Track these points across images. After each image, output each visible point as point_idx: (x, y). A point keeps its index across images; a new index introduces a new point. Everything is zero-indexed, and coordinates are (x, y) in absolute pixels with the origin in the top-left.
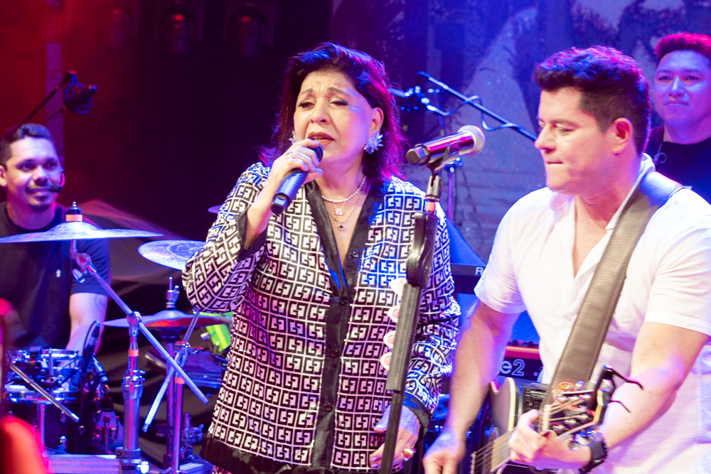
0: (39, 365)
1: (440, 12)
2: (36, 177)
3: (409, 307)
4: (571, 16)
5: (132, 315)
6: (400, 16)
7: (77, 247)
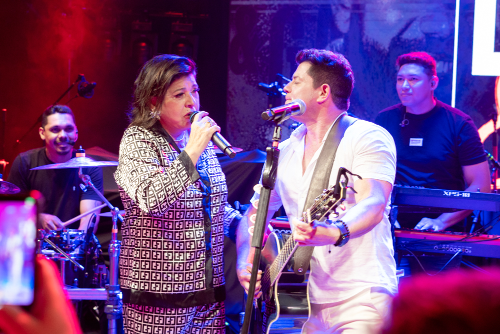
2: (60, 136)
3: (264, 200)
4: (362, 43)
6: (267, 43)
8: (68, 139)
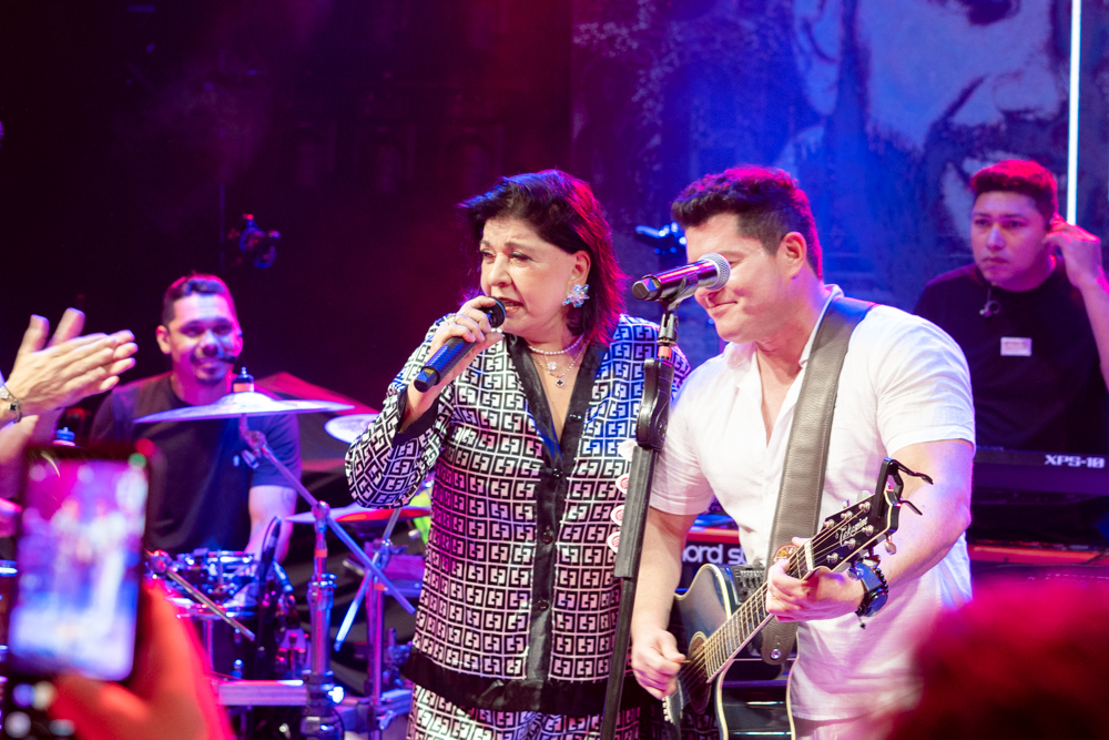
0: (206, 572)
1: (704, 135)
2: (203, 344)
3: (640, 475)
4: (864, 136)
5: (319, 506)
6: (656, 140)
7: (249, 424)
8: (221, 351)
